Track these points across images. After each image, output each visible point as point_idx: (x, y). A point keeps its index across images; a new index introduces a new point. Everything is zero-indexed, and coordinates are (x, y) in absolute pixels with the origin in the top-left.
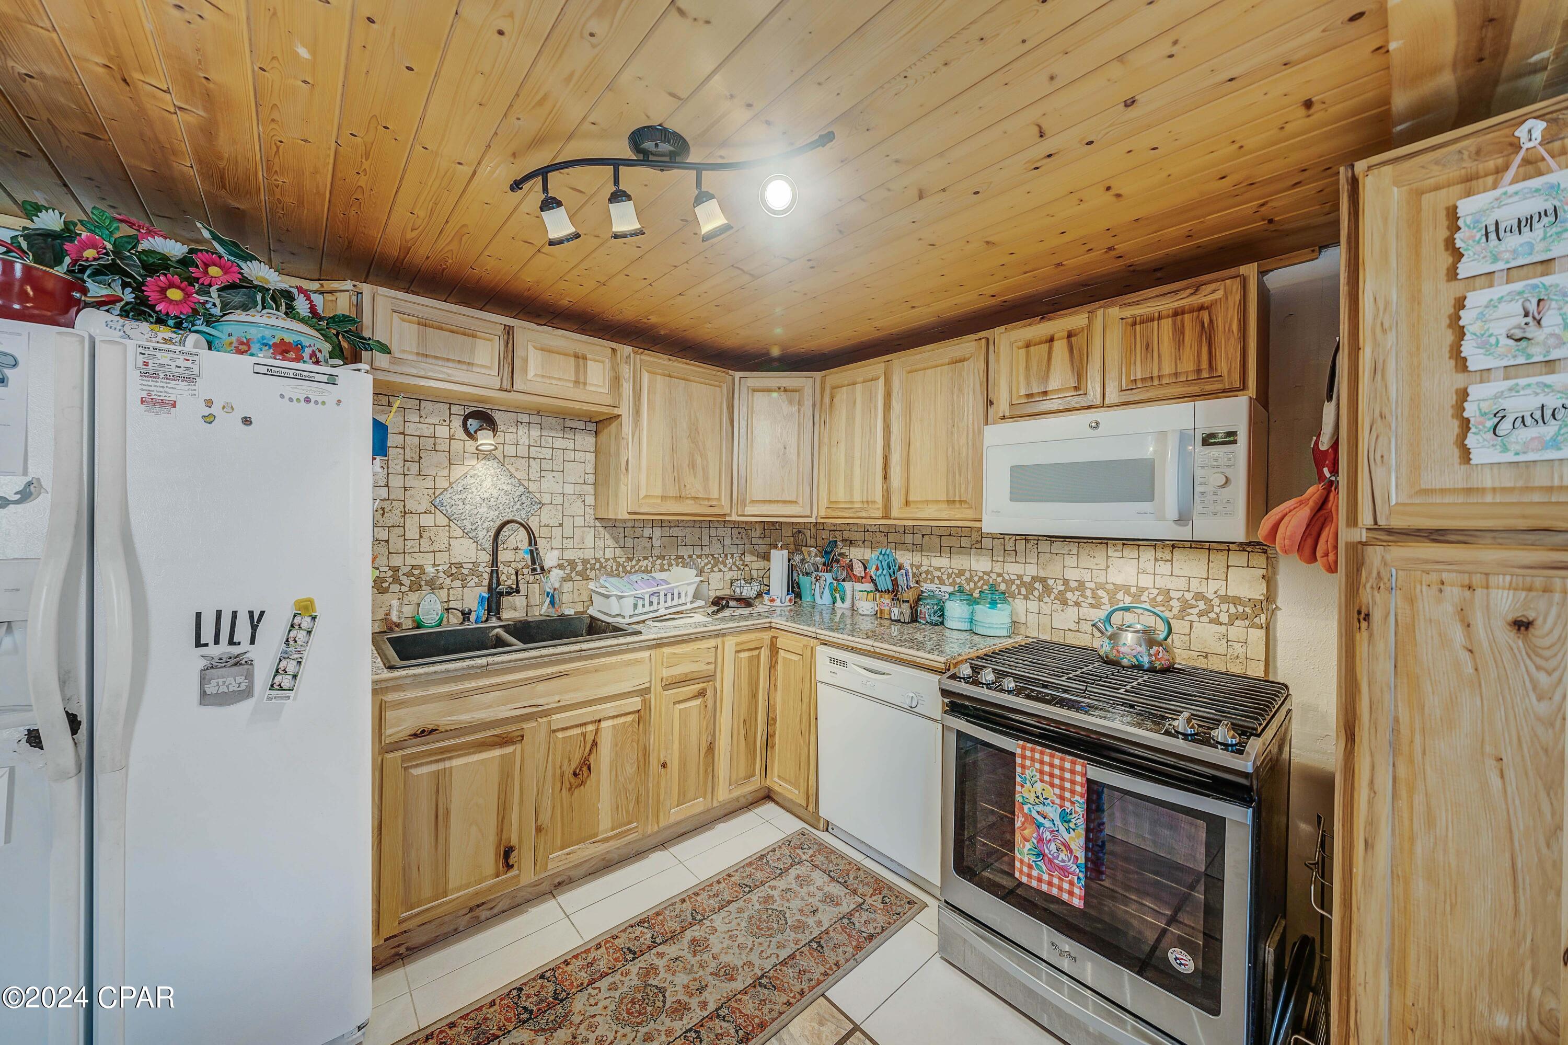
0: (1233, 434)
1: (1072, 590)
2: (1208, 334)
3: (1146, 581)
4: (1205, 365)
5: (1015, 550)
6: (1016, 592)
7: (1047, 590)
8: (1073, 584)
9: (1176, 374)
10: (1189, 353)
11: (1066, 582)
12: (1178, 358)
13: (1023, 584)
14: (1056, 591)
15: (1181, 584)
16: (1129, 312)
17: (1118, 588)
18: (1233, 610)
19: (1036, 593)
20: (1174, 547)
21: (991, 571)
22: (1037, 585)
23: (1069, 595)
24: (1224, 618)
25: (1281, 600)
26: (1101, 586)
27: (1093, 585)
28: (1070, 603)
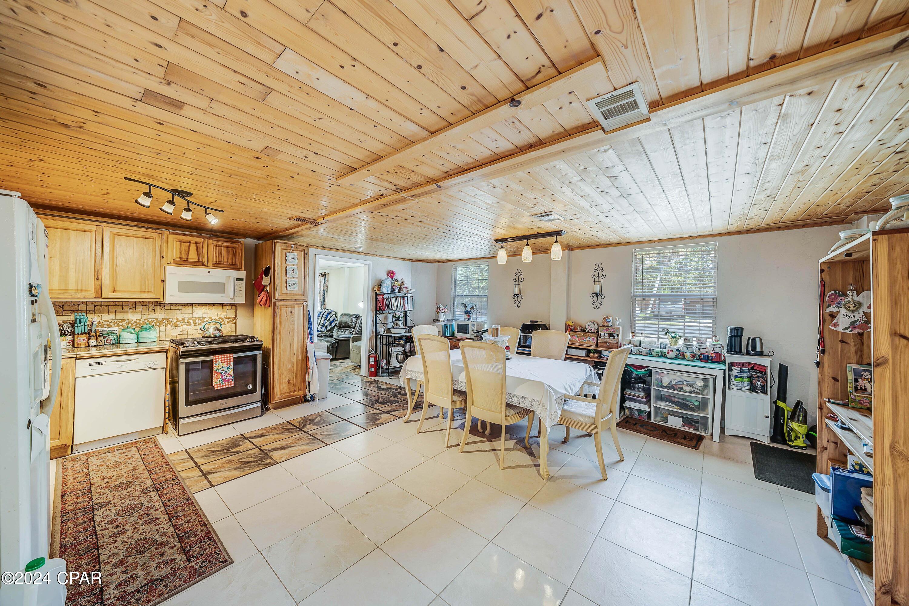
0: (243, 279)
1: (180, 321)
2: (234, 254)
3: (205, 315)
4: (234, 261)
5: (154, 310)
6: (155, 325)
7: (169, 322)
8: (180, 319)
9: (227, 262)
10: (230, 257)
11: (177, 319)
12: (228, 258)
13: (158, 322)
14: (173, 323)
15: (215, 315)
16: (216, 243)
17: (196, 318)
18: (228, 320)
19: (164, 324)
20: (213, 305)
21: (141, 319)
22: (164, 321)
23: (178, 323)
24: (226, 323)
25: (238, 317)
26: (191, 319)
27: (188, 319)
28: (179, 325)
